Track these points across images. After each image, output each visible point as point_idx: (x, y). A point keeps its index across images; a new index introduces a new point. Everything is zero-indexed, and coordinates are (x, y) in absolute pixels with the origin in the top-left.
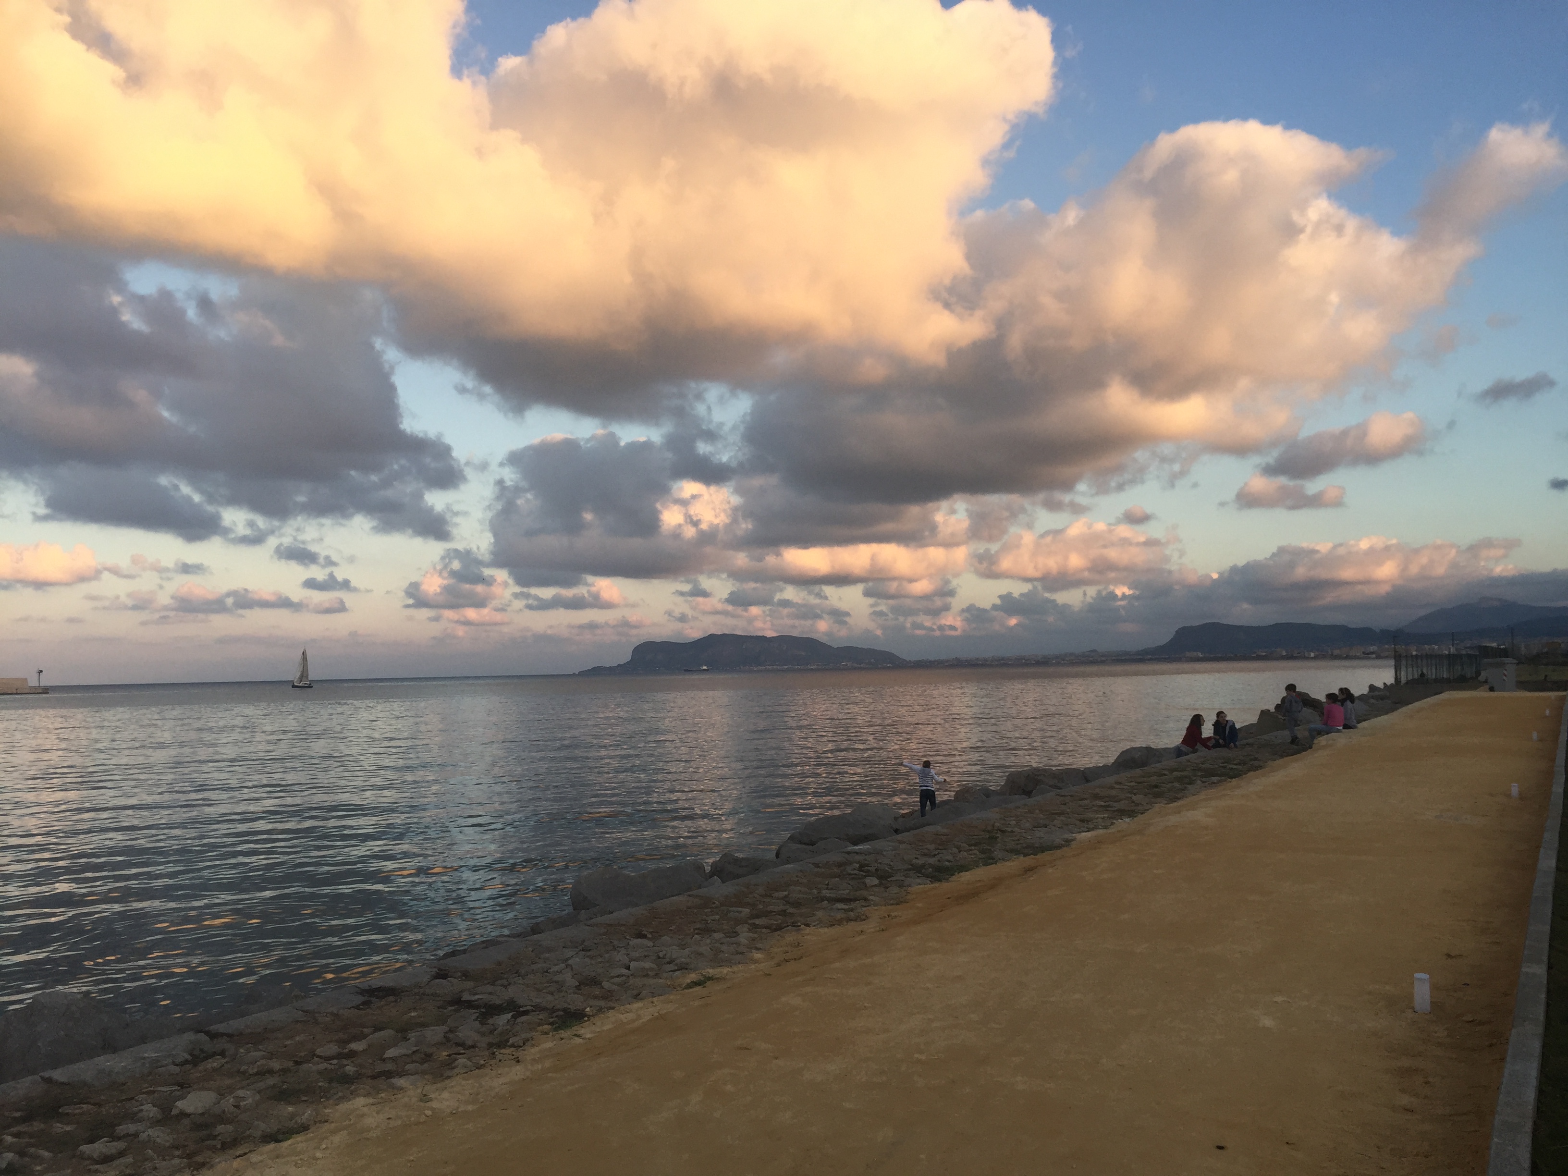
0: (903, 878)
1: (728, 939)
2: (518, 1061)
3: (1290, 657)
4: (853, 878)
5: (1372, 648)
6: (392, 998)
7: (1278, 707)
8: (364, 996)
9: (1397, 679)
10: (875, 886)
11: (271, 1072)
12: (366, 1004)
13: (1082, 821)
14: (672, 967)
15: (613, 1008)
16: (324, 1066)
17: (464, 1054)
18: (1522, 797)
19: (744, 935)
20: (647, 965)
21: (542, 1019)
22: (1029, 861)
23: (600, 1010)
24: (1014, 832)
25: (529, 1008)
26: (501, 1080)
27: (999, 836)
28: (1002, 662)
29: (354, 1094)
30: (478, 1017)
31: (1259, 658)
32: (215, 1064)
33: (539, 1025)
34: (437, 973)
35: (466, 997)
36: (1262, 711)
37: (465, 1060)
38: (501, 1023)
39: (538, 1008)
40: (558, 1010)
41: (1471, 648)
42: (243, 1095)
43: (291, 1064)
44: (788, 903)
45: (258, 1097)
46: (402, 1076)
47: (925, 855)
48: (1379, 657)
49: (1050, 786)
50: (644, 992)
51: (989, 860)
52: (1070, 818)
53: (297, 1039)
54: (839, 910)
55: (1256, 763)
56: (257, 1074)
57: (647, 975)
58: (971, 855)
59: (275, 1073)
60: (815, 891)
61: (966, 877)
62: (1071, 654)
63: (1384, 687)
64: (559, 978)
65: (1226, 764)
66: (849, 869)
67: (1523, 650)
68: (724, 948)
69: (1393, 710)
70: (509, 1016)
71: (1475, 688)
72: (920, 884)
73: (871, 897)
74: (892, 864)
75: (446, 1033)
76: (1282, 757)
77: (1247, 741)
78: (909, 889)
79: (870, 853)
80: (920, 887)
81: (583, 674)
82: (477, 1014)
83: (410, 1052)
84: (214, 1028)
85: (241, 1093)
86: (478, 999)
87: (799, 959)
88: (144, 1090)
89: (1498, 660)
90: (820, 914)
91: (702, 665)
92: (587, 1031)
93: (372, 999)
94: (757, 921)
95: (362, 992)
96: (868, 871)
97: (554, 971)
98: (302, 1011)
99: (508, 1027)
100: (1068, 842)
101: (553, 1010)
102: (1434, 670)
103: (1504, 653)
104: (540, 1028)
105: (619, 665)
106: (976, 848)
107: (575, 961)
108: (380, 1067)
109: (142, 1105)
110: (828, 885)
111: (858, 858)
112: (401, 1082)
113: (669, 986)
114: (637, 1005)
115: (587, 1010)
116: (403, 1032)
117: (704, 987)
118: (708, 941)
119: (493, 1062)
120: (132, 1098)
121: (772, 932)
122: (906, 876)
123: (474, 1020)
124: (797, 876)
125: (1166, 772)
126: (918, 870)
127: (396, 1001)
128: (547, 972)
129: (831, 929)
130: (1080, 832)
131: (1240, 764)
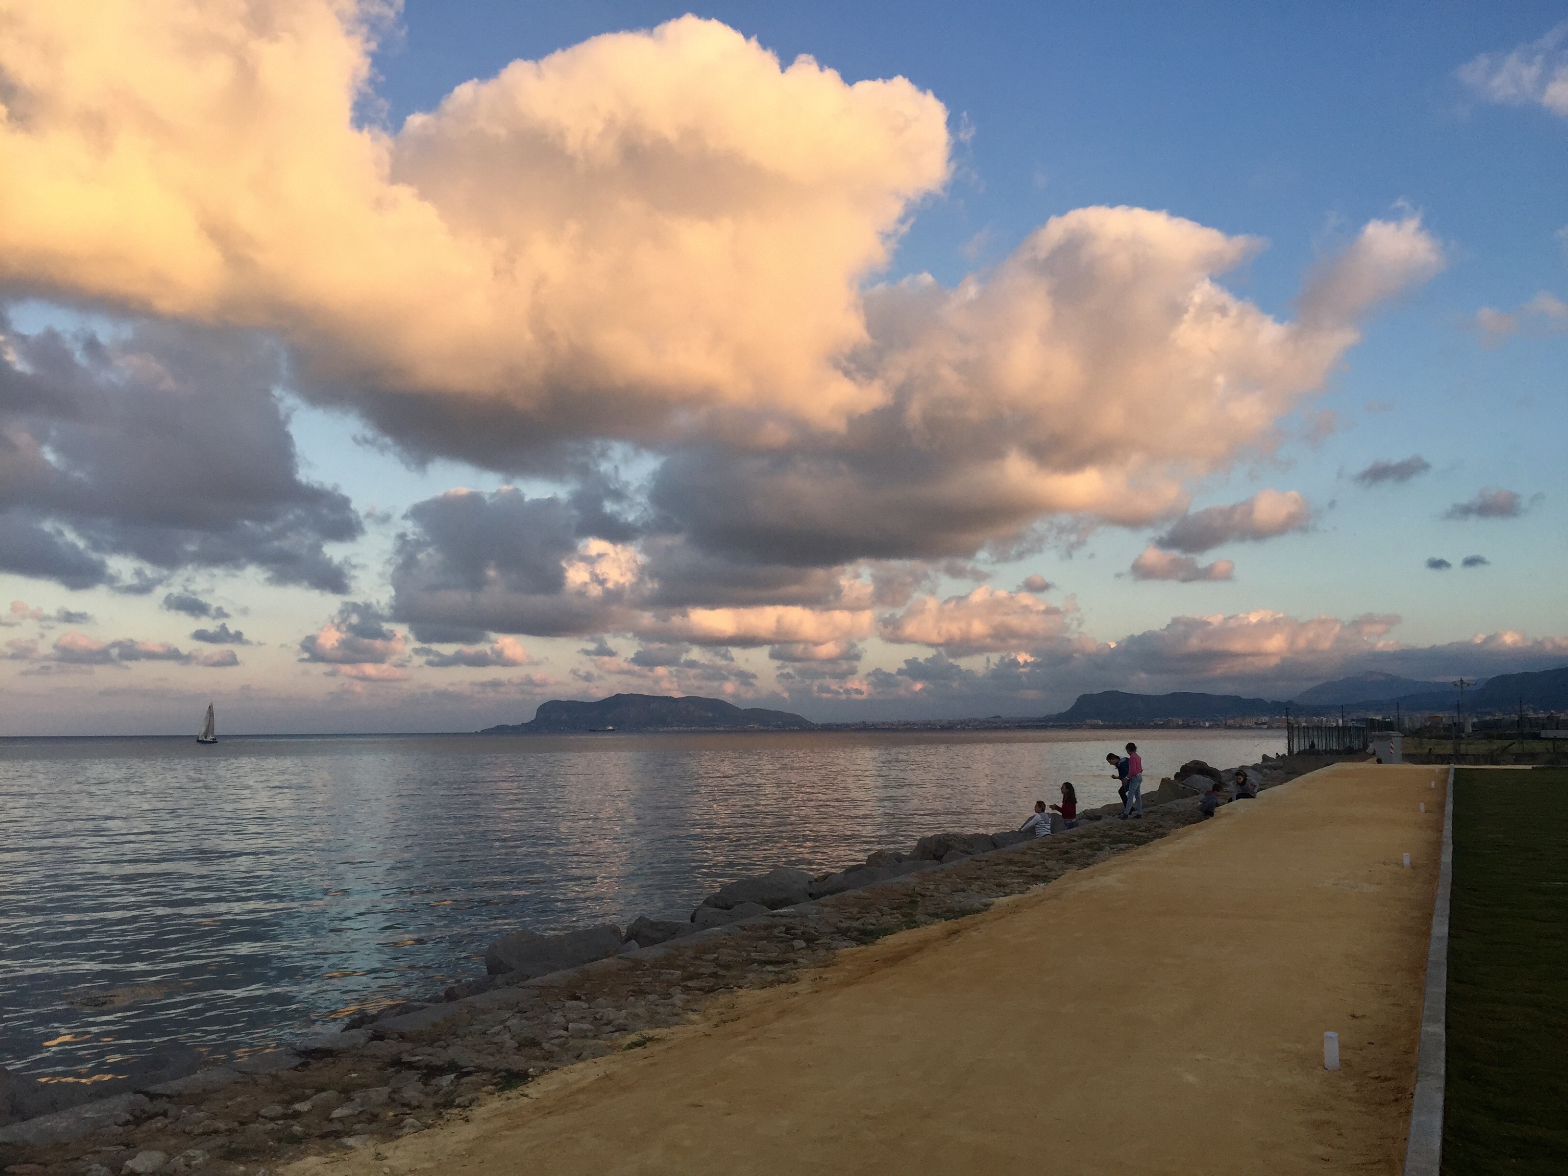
0: (830, 941)
1: (663, 1001)
2: (467, 1121)
3: (1186, 726)
4: (780, 942)
5: (1265, 719)
6: (330, 1060)
7: (1177, 775)
8: (302, 1057)
9: (1290, 750)
10: (803, 948)
11: (216, 1132)
12: (305, 1065)
13: (998, 886)
14: (609, 1028)
15: (556, 1069)
16: (270, 1126)
17: (411, 1114)
18: (1413, 867)
19: (679, 998)
20: (585, 1026)
21: (485, 1080)
22: (951, 925)
23: (543, 1071)
24: (934, 896)
25: (473, 1069)
26: (455, 1138)
27: (919, 899)
28: (909, 726)
29: (305, 1154)
30: (420, 1078)
31: (1157, 727)
32: (159, 1124)
33: (484, 1085)
34: (373, 1034)
35: (406, 1058)
36: (1163, 779)
37: (412, 1120)
38: (445, 1084)
39: (480, 1069)
40: (500, 1071)
41: (1357, 721)
42: (193, 1155)
43: (236, 1124)
44: (719, 965)
45: (208, 1157)
46: (352, 1135)
47: (849, 918)
48: (1270, 728)
49: (961, 851)
50: (585, 1054)
51: (912, 923)
52: (986, 882)
53: (239, 1099)
54: (770, 972)
55: (1160, 830)
56: (203, 1134)
57: (586, 1037)
58: (893, 918)
59: (221, 1133)
60: (744, 954)
61: (891, 941)
62: (975, 720)
63: (1277, 757)
64: (497, 1039)
65: (1132, 831)
66: (776, 932)
67: (1407, 724)
68: (661, 1009)
69: (1286, 780)
70: (452, 1076)
71: (1363, 760)
72: (846, 947)
73: (800, 960)
74: (817, 927)
75: (390, 1093)
76: (1184, 824)
77: (1150, 809)
78: (837, 951)
79: (795, 917)
80: (847, 950)
81: (483, 732)
82: (420, 1075)
83: (356, 1112)
84: (152, 1089)
85: (191, 1152)
86: (419, 1060)
87: (737, 1020)
88: (89, 1150)
89: (1384, 733)
90: (751, 976)
91: (608, 725)
92: (534, 1090)
93: (309, 1060)
94: (690, 984)
95: (300, 1053)
96: (796, 934)
97: (492, 1033)
98: (240, 1072)
99: (452, 1088)
100: (987, 906)
101: (495, 1072)
102: (1324, 742)
103: (1389, 726)
104: (486, 1089)
105: (523, 724)
106: (898, 911)
107: (513, 1022)
108: (328, 1127)
109: (90, 1165)
110: (755, 947)
111: (785, 921)
112: (350, 1141)
113: (609, 1047)
114: (581, 1065)
115: (529, 1071)
116: (346, 1093)
117: (645, 1047)
118: (643, 1003)
119: (441, 1122)
120: (78, 1159)
121: (706, 994)
122: (833, 939)
123: (416, 1081)
124: (725, 939)
125: (1075, 839)
126: (844, 933)
127: (334, 1062)
128: (485, 1033)
129: (763, 991)
130: (997, 897)
131: (1146, 831)
